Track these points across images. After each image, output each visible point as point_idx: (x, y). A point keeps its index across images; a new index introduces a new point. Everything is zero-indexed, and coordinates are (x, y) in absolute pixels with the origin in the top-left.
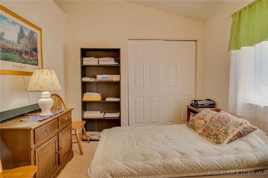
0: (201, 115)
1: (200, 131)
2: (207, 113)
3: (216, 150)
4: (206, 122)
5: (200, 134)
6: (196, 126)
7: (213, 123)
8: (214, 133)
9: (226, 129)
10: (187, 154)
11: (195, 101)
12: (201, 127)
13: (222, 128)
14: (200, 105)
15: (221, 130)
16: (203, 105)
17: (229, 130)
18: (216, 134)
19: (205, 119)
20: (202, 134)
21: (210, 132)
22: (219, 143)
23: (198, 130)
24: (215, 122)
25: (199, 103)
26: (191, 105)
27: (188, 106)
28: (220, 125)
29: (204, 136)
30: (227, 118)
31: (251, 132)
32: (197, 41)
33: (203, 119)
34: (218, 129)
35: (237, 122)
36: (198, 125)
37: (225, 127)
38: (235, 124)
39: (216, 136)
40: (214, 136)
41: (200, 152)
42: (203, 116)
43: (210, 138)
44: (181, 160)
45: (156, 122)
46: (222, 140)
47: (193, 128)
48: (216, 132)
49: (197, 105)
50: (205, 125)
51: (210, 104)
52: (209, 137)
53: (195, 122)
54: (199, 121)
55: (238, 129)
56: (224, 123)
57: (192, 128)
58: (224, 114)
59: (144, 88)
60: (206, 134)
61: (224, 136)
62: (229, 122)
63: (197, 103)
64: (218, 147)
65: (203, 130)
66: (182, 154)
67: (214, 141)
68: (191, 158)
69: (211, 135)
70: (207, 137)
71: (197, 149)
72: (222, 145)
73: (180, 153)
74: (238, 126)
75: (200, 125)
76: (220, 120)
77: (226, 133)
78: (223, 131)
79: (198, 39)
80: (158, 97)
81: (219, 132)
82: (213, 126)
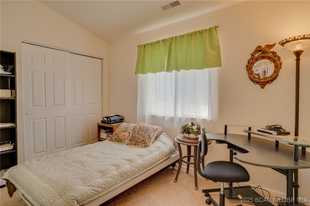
0: (122, 129)
1: (127, 141)
2: (128, 126)
3: (148, 151)
4: (129, 133)
5: (127, 144)
6: (122, 138)
7: (137, 133)
8: (141, 140)
9: (149, 135)
10: (132, 160)
11: (107, 117)
12: (127, 138)
13: (146, 134)
14: (113, 120)
15: (146, 136)
16: (115, 120)
17: (151, 135)
18: (143, 140)
19: (128, 131)
20: (130, 144)
21: (137, 140)
22: (147, 146)
23: (125, 141)
24: (138, 132)
25: (112, 119)
26: (102, 122)
27: (98, 123)
28: (144, 133)
29: (132, 145)
30: (146, 127)
31: (161, 134)
32: (102, 60)
33: (126, 131)
34: (144, 136)
35: (154, 129)
36: (123, 137)
37: (148, 133)
38: (154, 130)
39: (143, 141)
40: (142, 142)
41: (140, 156)
42: (125, 129)
43: (139, 144)
44: (130, 166)
45: (63, 147)
46: (148, 143)
47: (119, 140)
48: (142, 139)
49: (110, 121)
50: (129, 136)
51: (120, 119)
52: (137, 144)
53: (119, 136)
54: (123, 133)
55: (156, 133)
56: (146, 131)
57: (117, 141)
58: (143, 125)
59: (46, 106)
60: (134, 142)
61: (149, 140)
62: (149, 129)
63: (110, 119)
64: (147, 149)
65: (130, 140)
66: (129, 160)
67: (143, 146)
68: (136, 161)
69: (138, 142)
70: (135, 144)
71: (136, 154)
72: (149, 147)
73: (127, 160)
74: (155, 131)
75: (125, 137)
76: (142, 129)
77: (150, 138)
78: (148, 137)
79: (103, 58)
80: (64, 117)
81: (145, 138)
82: (138, 135)
